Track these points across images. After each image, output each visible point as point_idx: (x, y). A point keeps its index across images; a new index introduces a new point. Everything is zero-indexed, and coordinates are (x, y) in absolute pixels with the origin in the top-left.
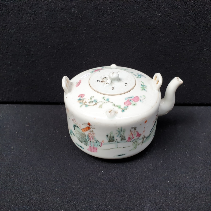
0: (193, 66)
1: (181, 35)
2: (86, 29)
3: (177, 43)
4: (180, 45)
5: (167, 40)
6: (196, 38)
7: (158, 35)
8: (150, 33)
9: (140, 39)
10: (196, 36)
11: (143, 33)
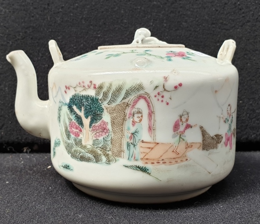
0: (249, 64)
1: (218, 12)
2: (63, 6)
3: (214, 26)
4: (219, 29)
5: (197, 21)
6: (243, 17)
7: (181, 13)
8: (167, 9)
9: (152, 20)
10: (243, 13)
11: (156, 11)
